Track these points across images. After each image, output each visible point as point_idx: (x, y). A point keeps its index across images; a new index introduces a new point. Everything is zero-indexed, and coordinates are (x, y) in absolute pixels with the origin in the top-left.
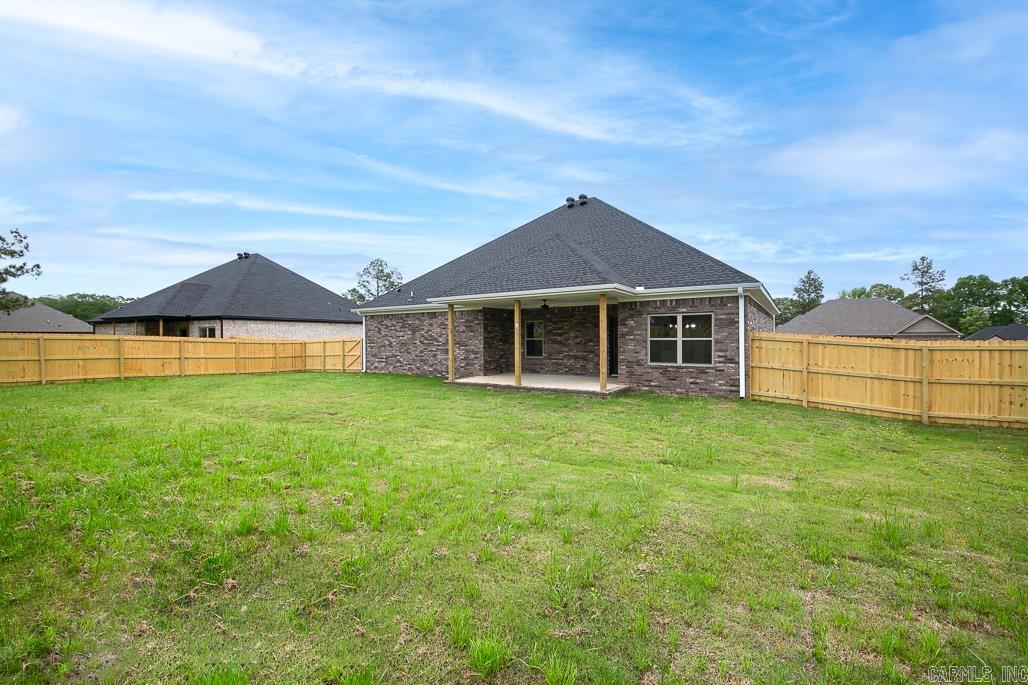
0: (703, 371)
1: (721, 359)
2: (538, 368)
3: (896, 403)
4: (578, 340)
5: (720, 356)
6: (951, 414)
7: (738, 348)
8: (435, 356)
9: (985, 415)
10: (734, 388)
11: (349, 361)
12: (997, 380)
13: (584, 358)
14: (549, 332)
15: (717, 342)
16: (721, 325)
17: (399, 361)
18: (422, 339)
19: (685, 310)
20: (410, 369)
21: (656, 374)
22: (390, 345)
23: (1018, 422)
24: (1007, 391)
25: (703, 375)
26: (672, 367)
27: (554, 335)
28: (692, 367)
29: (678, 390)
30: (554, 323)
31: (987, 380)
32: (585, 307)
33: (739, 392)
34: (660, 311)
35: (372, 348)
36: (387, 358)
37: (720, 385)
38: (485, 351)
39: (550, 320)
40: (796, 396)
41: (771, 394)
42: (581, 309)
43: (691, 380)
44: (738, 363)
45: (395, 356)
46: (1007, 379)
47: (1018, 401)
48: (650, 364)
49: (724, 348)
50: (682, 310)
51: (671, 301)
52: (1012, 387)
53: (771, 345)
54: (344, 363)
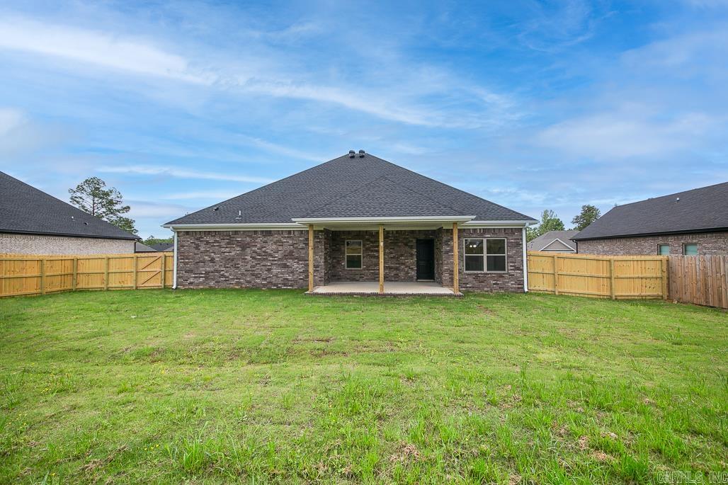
0: (501, 276)
1: (512, 268)
2: (357, 277)
3: (599, 290)
4: (392, 256)
5: (511, 266)
6: (624, 294)
7: (522, 261)
8: (269, 270)
9: (636, 294)
10: (520, 286)
11: (143, 277)
12: (640, 276)
13: (397, 269)
14: (367, 249)
15: (509, 257)
16: (512, 246)
17: (223, 276)
18: (254, 255)
19: (489, 236)
20: (237, 283)
21: (471, 279)
22: (212, 260)
23: (649, 296)
24: (644, 280)
25: (501, 279)
26: (481, 274)
27: (372, 251)
28: (495, 274)
29: (486, 289)
30: (372, 242)
31: (637, 276)
32: (397, 231)
33: (523, 288)
34: (472, 236)
35: (185, 263)
36: (207, 273)
37: (512, 284)
38: (325, 265)
39: (368, 240)
40: (550, 289)
41: (537, 288)
42: (395, 232)
43: (494, 282)
44: (522, 270)
45: (217, 271)
46: (644, 275)
47: (648, 285)
48: (465, 272)
49: (514, 260)
50: (487, 236)
51: (480, 229)
52: (646, 278)
53: (536, 259)
54: (136, 280)
